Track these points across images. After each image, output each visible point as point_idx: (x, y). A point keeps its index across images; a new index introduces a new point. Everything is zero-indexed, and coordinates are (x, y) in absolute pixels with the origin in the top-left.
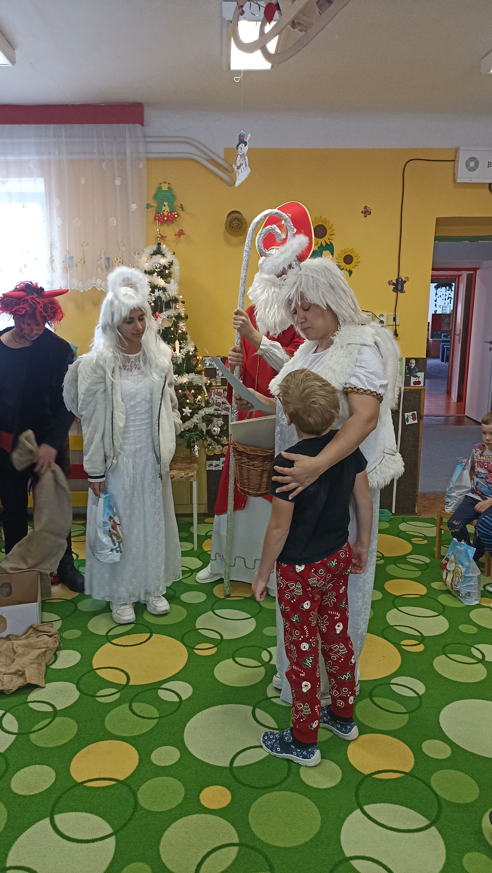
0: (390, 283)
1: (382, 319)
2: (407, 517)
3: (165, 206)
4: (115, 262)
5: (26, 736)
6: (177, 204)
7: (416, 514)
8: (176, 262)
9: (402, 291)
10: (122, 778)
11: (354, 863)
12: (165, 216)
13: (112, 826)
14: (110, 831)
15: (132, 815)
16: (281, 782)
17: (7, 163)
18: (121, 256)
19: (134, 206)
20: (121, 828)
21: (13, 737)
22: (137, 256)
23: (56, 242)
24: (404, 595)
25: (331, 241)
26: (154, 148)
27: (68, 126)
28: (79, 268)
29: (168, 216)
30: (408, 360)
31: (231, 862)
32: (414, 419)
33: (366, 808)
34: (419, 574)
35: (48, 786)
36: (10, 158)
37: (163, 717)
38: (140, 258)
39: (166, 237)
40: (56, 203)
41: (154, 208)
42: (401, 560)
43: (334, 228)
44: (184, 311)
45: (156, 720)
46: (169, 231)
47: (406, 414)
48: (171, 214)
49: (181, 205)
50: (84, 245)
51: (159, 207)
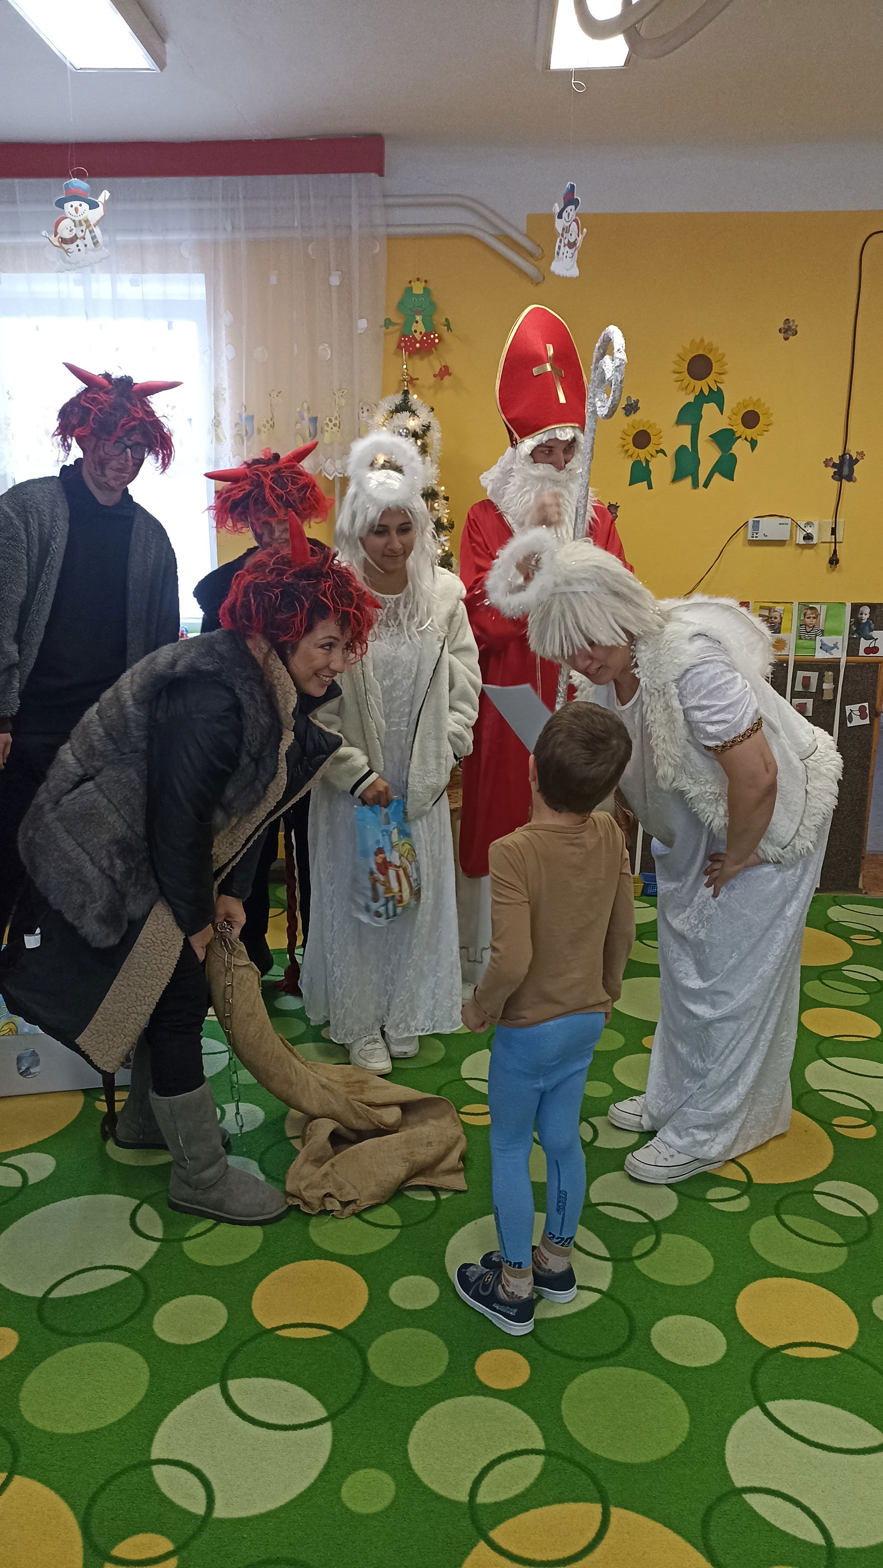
0: (827, 463)
1: (809, 530)
2: (841, 895)
3: (417, 322)
4: (327, 424)
5: (176, 1244)
6: (439, 319)
7: (860, 891)
8: (435, 425)
9: (850, 478)
10: (340, 1326)
11: (750, 1498)
12: (417, 342)
13: (326, 1405)
14: (323, 1413)
15: (359, 1390)
16: (618, 1352)
17: (142, 247)
18: (336, 415)
19: (363, 324)
20: (341, 1411)
21: (155, 1246)
22: (366, 414)
23: (225, 389)
24: (842, 1036)
25: (718, 385)
26: (399, 215)
27: (249, 178)
28: (264, 436)
29: (421, 342)
30: (856, 608)
31: (532, 1480)
32: (863, 717)
33: (770, 1405)
34: (866, 999)
35: (215, 1330)
36: (148, 238)
37: (409, 1226)
38: (372, 417)
39: (417, 379)
40: (226, 319)
41: (397, 327)
42: (834, 971)
43: (725, 360)
44: (447, 514)
45: (397, 1231)
46: (424, 369)
47: (848, 708)
48: (428, 337)
49: (447, 320)
50: (274, 394)
51: (407, 324)
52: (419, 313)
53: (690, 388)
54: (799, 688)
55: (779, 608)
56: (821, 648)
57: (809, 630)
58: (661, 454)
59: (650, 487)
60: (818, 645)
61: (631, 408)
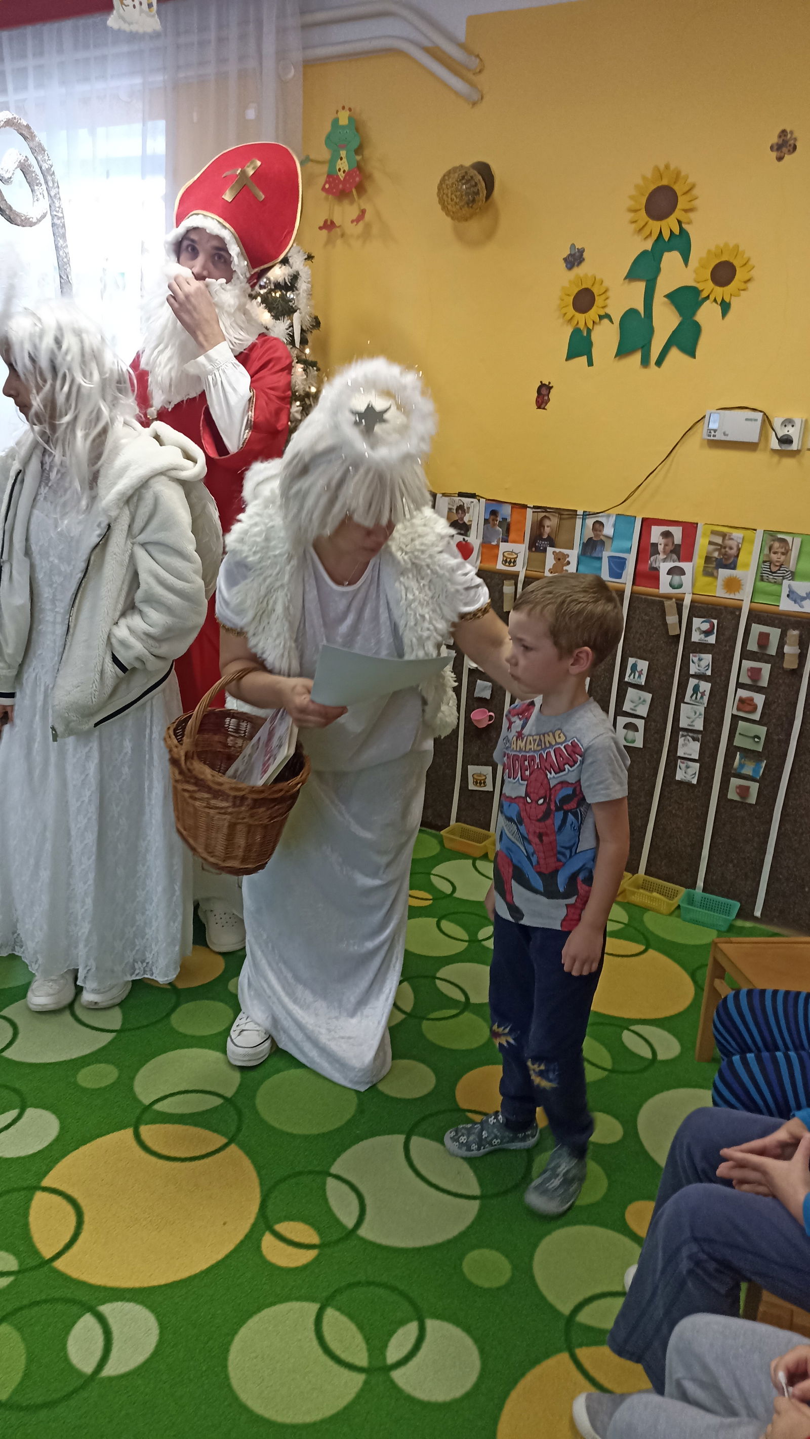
1: (789, 431)
3: (342, 159)
12: (339, 182)
25: (684, 227)
39: (340, 226)
41: (325, 166)
43: (695, 192)
46: (347, 213)
51: (332, 162)
52: (343, 147)
53: (646, 231)
54: (753, 646)
55: (737, 535)
56: (788, 596)
57: (774, 569)
58: (606, 321)
59: (590, 363)
60: (785, 591)
61: (574, 259)
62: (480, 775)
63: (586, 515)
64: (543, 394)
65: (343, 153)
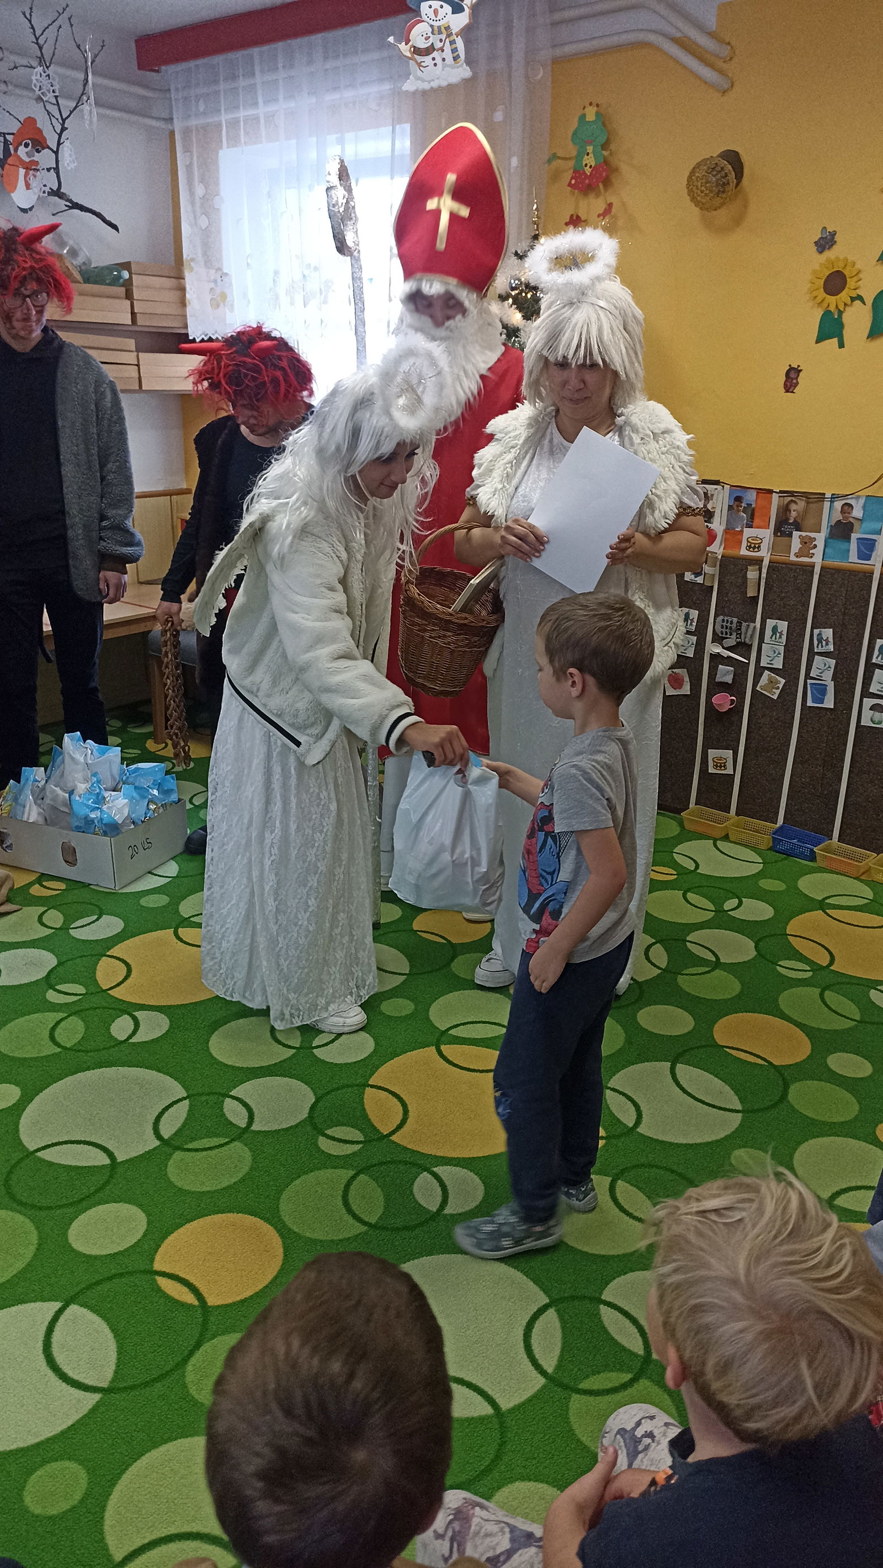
3: (588, 154)
12: (586, 177)
16: (46, 1208)
24: (734, 1049)
33: (72, 1309)
37: (70, 1050)
48: (597, 171)
51: (579, 158)
52: (590, 143)
58: (858, 302)
59: (841, 345)
61: (826, 242)
62: (721, 758)
63: (834, 498)
64: (792, 378)
65: (590, 149)
